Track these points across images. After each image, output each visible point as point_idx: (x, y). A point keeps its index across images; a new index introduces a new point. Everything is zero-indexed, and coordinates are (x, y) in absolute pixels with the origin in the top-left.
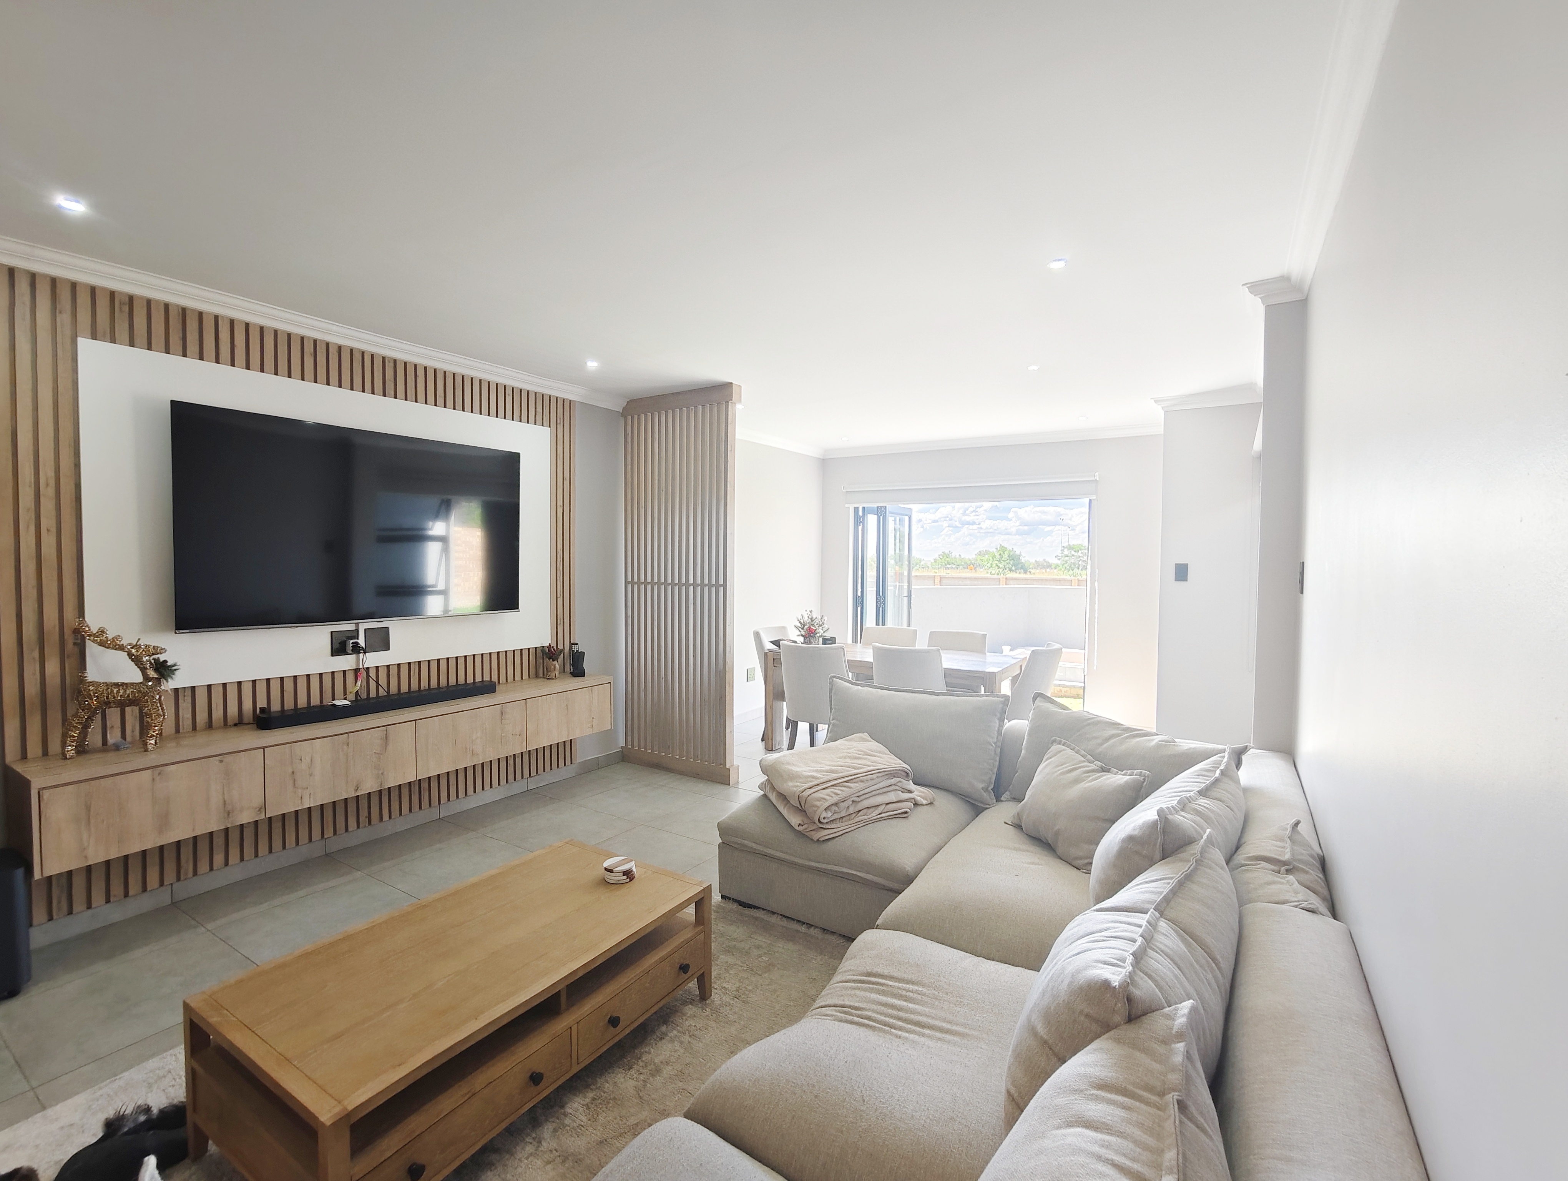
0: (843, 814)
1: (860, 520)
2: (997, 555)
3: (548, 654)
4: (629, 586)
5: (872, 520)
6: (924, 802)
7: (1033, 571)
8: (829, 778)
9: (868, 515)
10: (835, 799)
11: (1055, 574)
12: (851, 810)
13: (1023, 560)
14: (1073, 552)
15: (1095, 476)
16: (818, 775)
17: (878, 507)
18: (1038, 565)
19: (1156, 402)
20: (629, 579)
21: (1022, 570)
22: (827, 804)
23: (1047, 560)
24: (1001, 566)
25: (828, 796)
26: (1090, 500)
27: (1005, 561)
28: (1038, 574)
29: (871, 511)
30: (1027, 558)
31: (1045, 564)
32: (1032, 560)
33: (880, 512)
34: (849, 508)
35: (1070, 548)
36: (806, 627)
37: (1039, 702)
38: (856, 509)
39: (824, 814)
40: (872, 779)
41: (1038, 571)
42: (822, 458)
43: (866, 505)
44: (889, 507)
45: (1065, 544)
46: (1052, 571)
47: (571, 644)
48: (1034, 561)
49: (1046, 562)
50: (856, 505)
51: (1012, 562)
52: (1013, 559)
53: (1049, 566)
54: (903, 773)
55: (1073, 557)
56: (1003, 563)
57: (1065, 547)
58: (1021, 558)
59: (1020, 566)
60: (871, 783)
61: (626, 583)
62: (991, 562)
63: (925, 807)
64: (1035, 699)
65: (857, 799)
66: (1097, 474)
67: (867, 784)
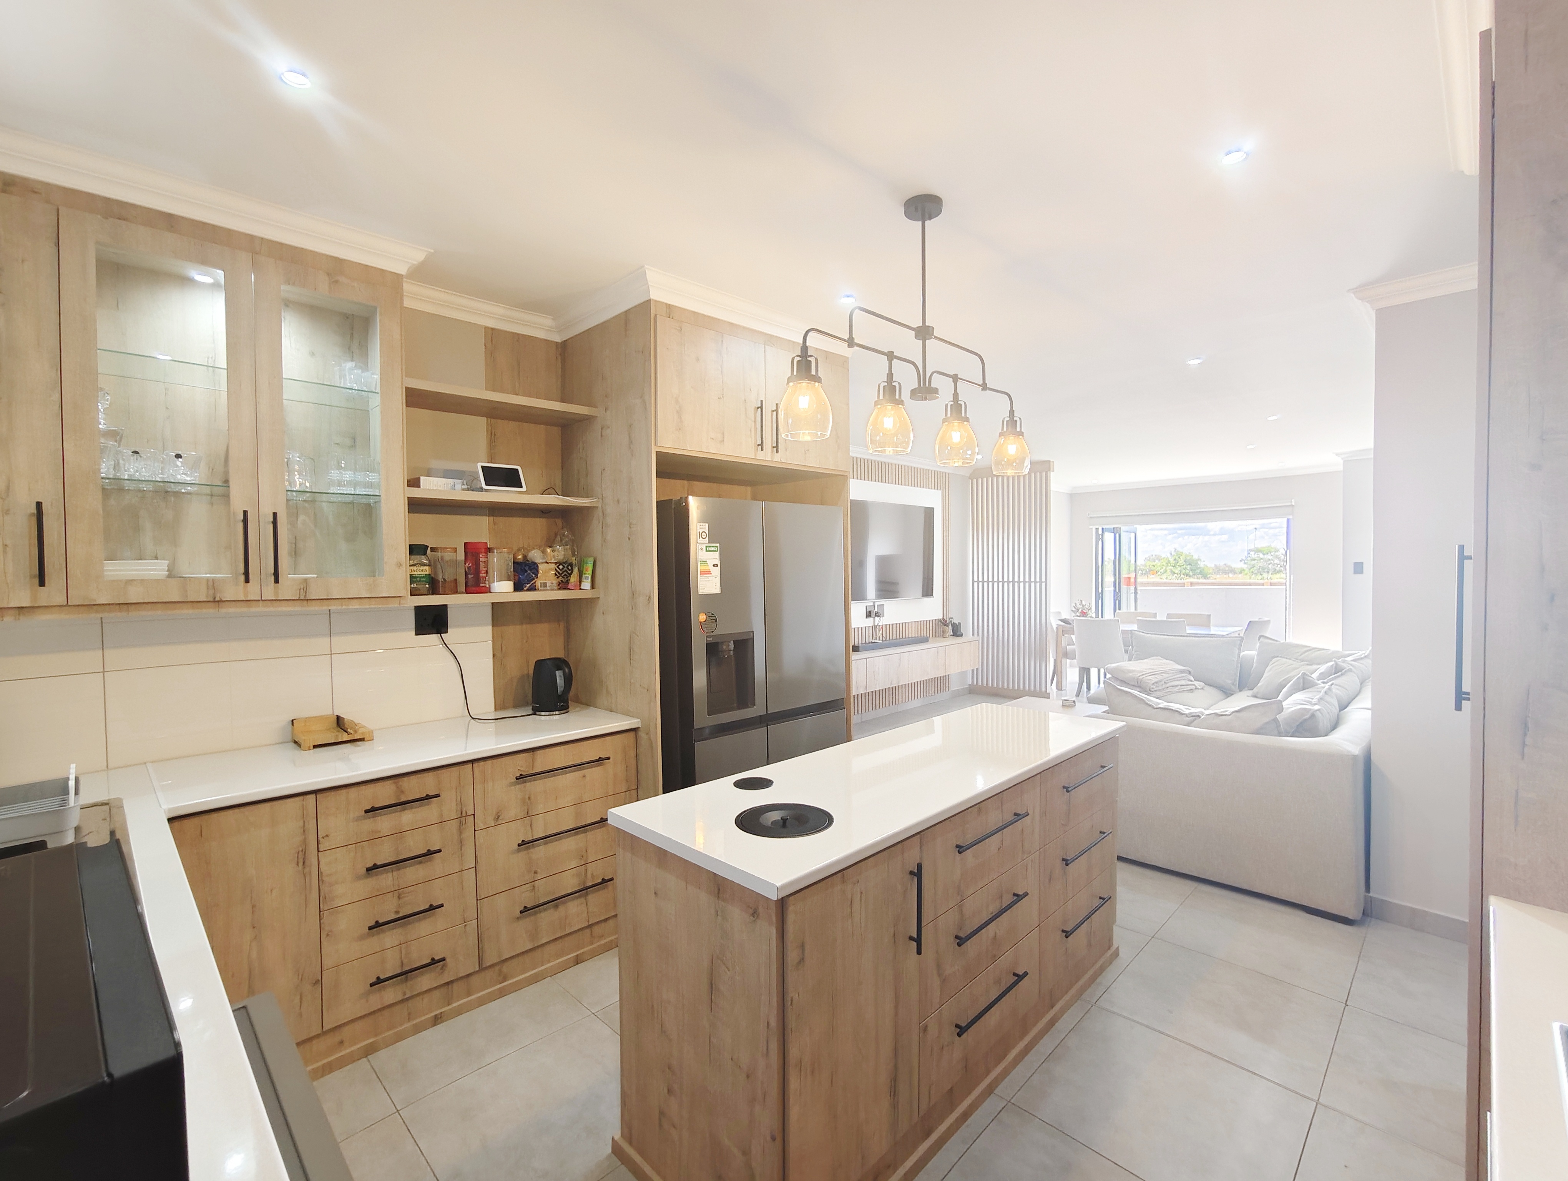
0: (1160, 688)
1: (1100, 537)
2: (1172, 560)
3: (944, 623)
4: (976, 584)
5: (1109, 537)
6: (1199, 688)
7: (1214, 576)
8: (1149, 672)
9: (1106, 533)
10: (1156, 680)
11: (1240, 578)
12: (1164, 686)
13: (1201, 564)
14: (1261, 556)
15: (1292, 502)
16: (1145, 670)
17: (1114, 528)
18: (1218, 570)
19: (1336, 455)
20: (976, 579)
21: (1200, 576)
22: (1153, 682)
23: (1229, 564)
24: (1176, 572)
25: (1153, 679)
26: (1288, 520)
27: (1181, 566)
28: (1219, 578)
29: (1109, 530)
30: (1207, 563)
31: (1227, 569)
32: (1211, 565)
33: (1116, 532)
34: (1092, 529)
35: (1258, 551)
36: (1080, 611)
37: (1262, 639)
38: (1097, 530)
39: (1152, 687)
40: (1173, 673)
41: (1218, 576)
42: (1070, 493)
43: (1105, 527)
44: (1123, 528)
45: (1251, 547)
46: (1235, 576)
47: (950, 618)
48: (1213, 566)
49: (1228, 567)
50: (1097, 527)
51: (1189, 567)
52: (1190, 564)
53: (1233, 571)
54: (1188, 672)
55: (1262, 560)
56: (1179, 568)
57: (1251, 550)
58: (1199, 563)
59: (1198, 571)
60: (1172, 675)
61: (973, 582)
62: (1164, 568)
63: (1200, 690)
64: (1259, 639)
65: (1166, 681)
66: (1293, 500)
67: (1170, 675)
